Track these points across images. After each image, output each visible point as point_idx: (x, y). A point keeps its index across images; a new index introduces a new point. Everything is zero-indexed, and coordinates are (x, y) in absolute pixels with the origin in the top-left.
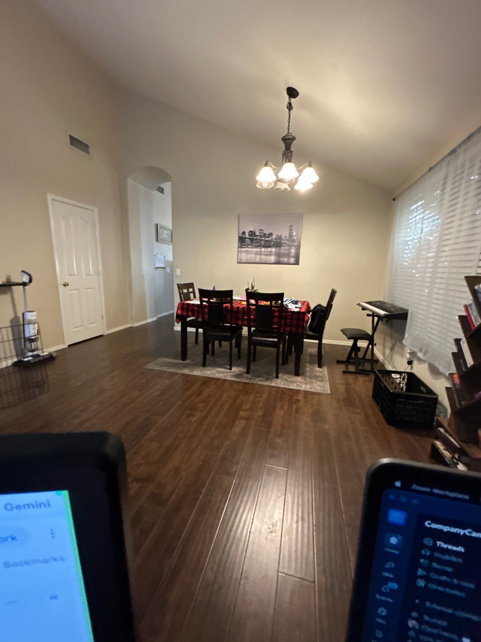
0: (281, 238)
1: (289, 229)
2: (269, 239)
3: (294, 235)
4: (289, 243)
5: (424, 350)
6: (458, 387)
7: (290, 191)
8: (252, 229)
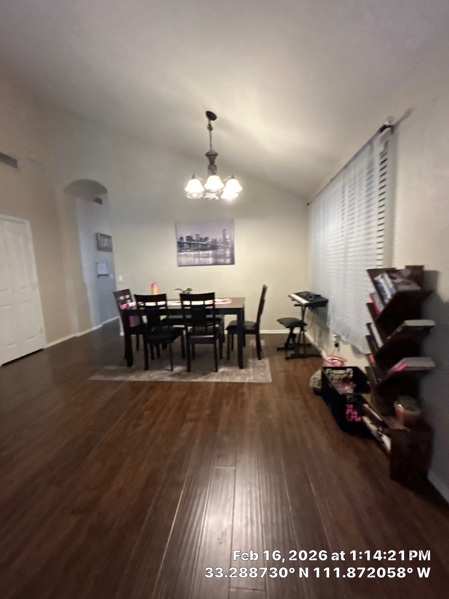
0: (216, 242)
1: (222, 233)
2: (205, 243)
3: (227, 239)
4: (224, 246)
5: (346, 334)
6: (374, 365)
7: (218, 200)
8: (189, 235)
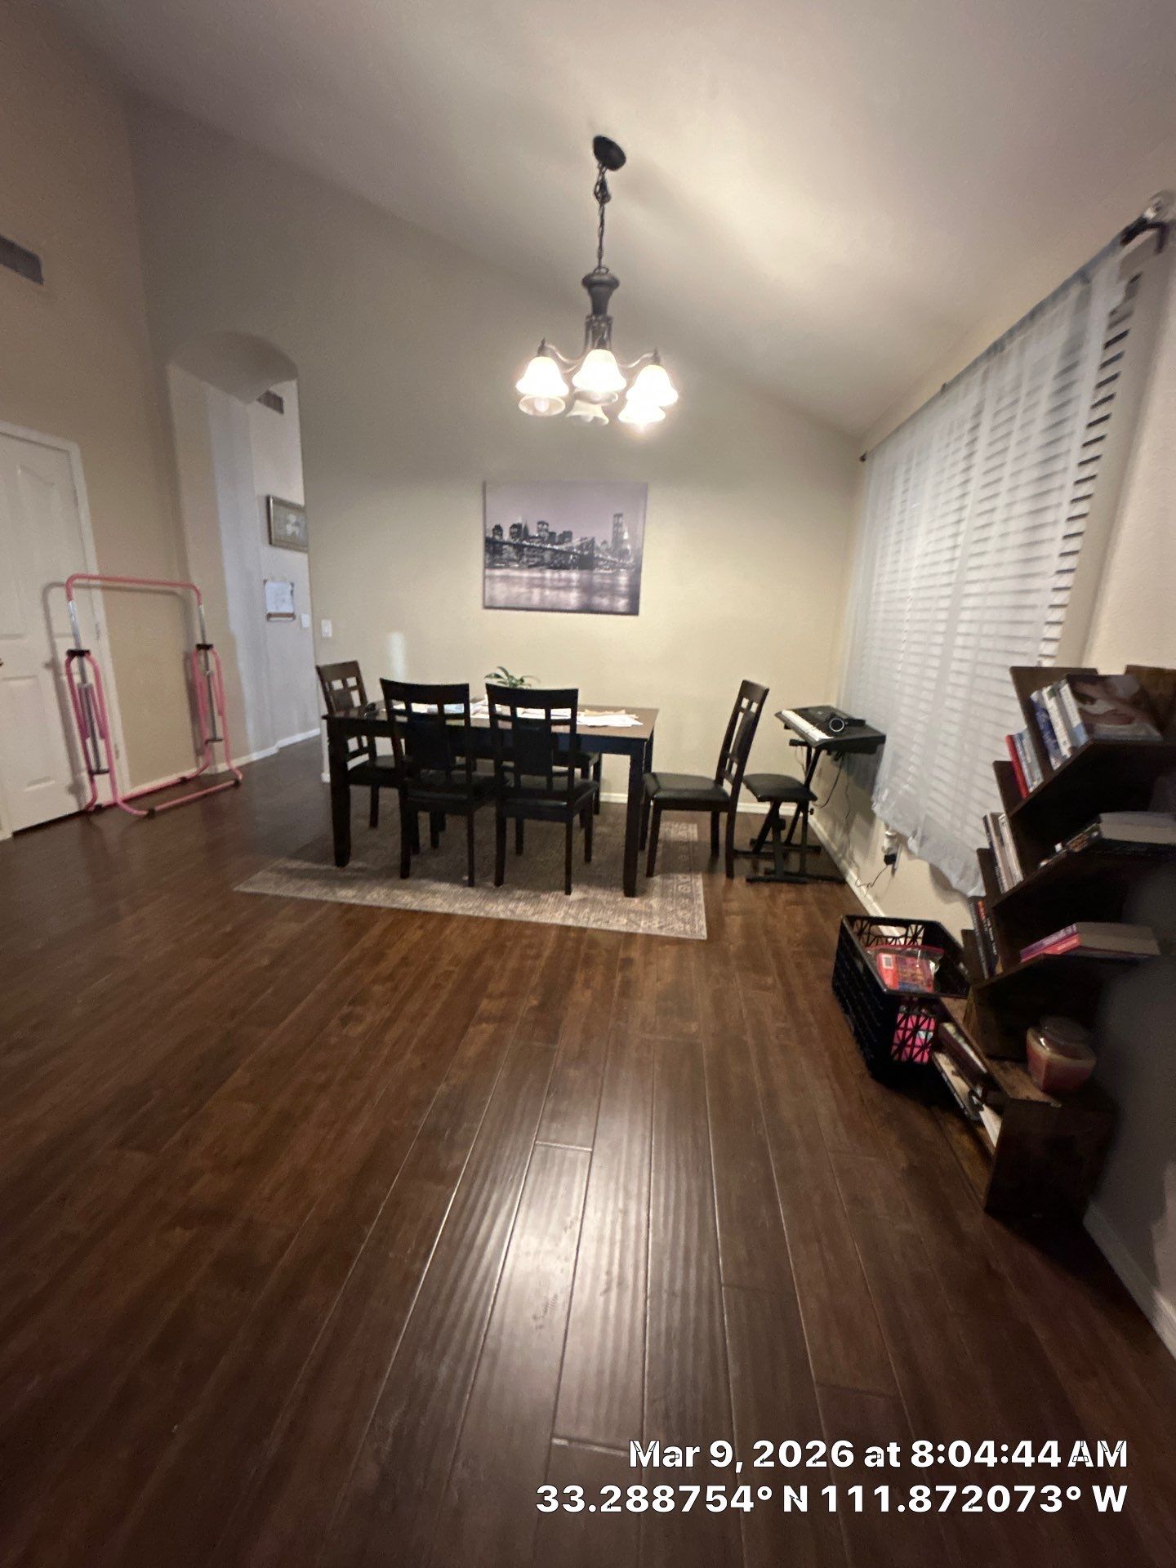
0: (593, 545)
1: (611, 523)
2: (563, 547)
3: (625, 541)
4: (613, 560)
6: (987, 927)
8: (519, 520)
